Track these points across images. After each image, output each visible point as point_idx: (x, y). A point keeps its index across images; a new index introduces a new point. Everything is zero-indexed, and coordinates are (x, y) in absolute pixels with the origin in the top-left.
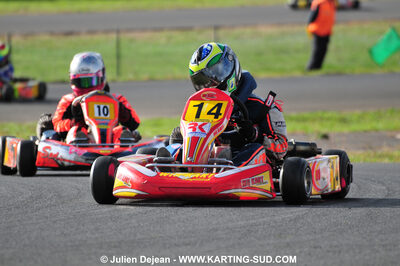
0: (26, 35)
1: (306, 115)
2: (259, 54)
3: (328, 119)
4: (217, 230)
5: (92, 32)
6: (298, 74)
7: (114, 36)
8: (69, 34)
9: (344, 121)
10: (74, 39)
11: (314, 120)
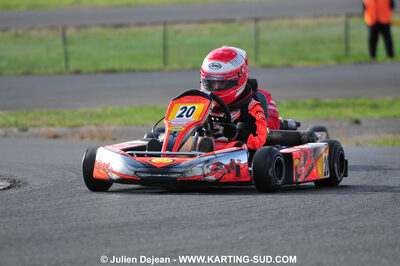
0: (79, 28)
1: (340, 101)
2: (297, 44)
3: (361, 105)
4: (250, 212)
5: (140, 24)
6: (332, 62)
7: (160, 28)
8: (119, 26)
9: (375, 107)
10: (123, 31)
11: (347, 106)
